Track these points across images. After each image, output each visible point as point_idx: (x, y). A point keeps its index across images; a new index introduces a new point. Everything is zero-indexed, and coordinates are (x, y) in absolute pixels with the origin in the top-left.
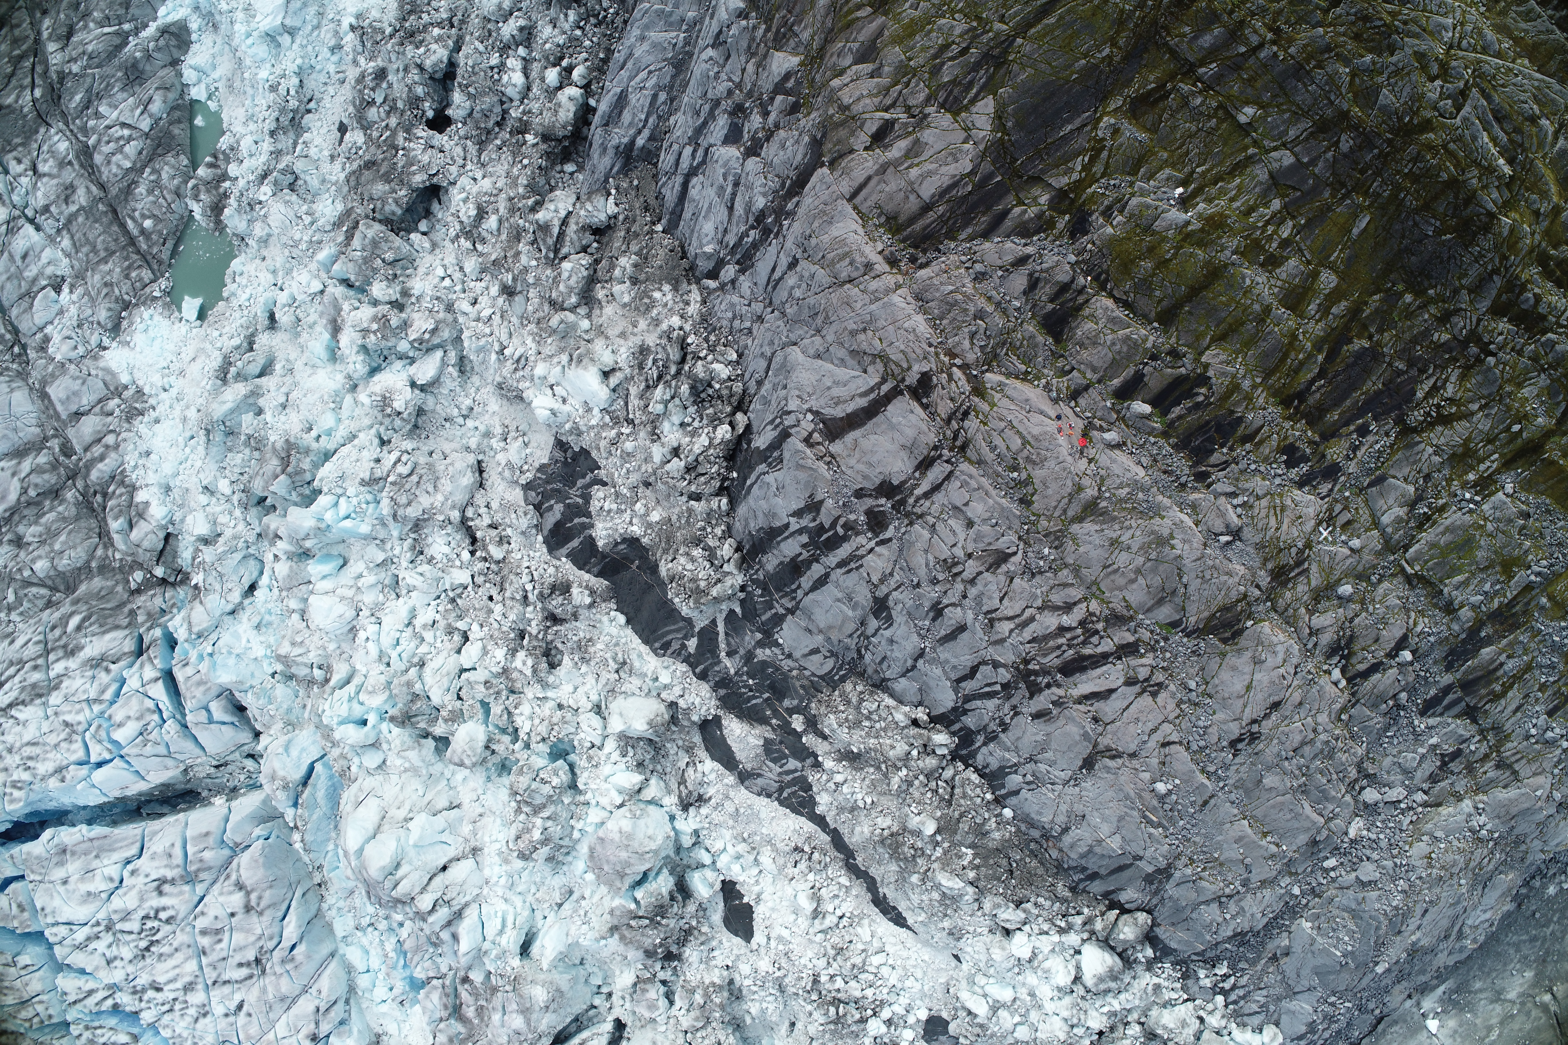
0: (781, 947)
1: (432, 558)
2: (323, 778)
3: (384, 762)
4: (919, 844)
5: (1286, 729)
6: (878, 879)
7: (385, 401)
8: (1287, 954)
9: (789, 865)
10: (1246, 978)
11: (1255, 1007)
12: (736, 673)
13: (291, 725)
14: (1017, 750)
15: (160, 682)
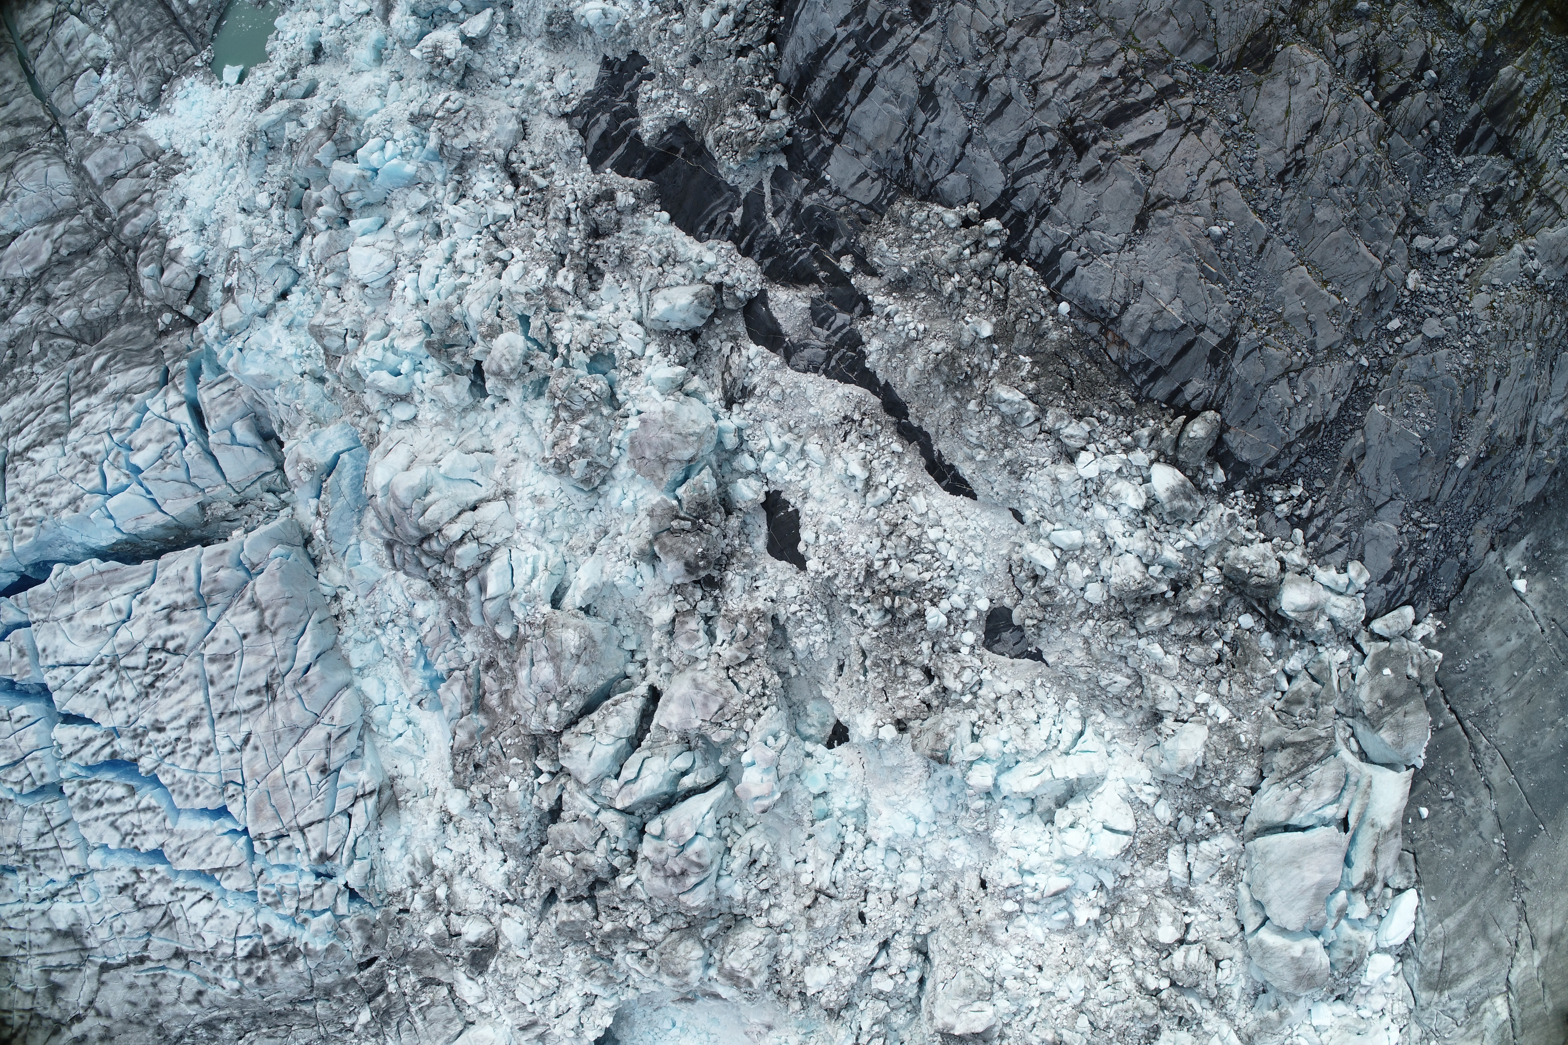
0: (831, 538)
1: (475, 198)
2: (348, 466)
3: (415, 418)
4: (976, 361)
5: (1330, 151)
6: (931, 431)
7: (437, 49)
8: (1363, 456)
9: (838, 441)
10: (1323, 501)
11: (1336, 538)
12: (783, 233)
13: (318, 422)
14: (1069, 221)
15: (184, 407)
